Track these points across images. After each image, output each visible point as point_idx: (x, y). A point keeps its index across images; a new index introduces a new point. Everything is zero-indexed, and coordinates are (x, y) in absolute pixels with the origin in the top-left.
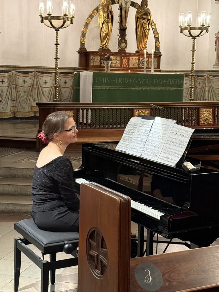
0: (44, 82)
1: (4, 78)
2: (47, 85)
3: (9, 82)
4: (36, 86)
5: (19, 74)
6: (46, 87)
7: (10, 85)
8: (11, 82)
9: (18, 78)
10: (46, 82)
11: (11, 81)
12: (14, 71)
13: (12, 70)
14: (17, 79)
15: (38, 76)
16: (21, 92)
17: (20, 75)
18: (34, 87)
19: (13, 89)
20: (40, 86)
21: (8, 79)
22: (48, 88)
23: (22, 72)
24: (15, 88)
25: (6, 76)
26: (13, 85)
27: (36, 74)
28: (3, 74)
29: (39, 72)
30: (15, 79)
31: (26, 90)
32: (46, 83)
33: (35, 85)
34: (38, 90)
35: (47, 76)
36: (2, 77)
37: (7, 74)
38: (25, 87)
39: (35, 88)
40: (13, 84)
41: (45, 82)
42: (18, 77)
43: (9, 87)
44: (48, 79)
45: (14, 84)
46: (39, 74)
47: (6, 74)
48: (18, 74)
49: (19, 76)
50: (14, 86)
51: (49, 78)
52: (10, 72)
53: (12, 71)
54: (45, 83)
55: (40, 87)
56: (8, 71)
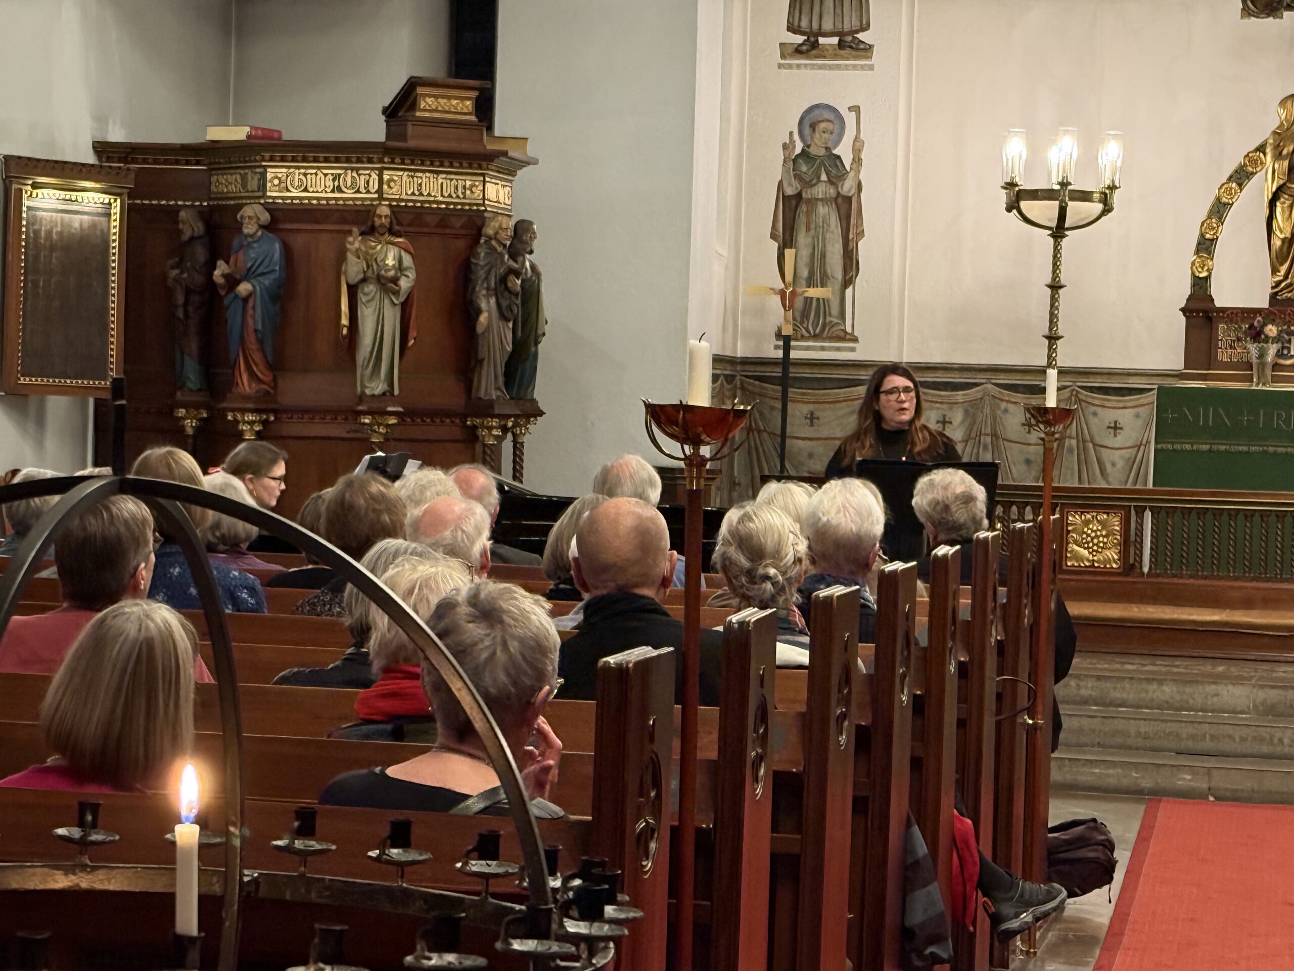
0: (1109, 427)
1: (951, 409)
2: (1119, 437)
3: (967, 424)
4: (1074, 442)
5: (1008, 395)
6: (1117, 446)
7: (973, 435)
8: (976, 426)
9: (1006, 411)
10: (1116, 428)
11: (979, 420)
12: (990, 386)
13: (984, 381)
14: (999, 413)
15: (1083, 404)
16: (1014, 464)
17: (1013, 400)
18: (1066, 444)
19: (981, 450)
20: (1092, 441)
21: (966, 411)
22: (1124, 451)
23: (1021, 389)
24: (990, 447)
25: (956, 403)
26: (982, 438)
27: (1076, 396)
28: (949, 396)
29: (1091, 389)
30: (993, 412)
31: (1032, 458)
32: (1118, 431)
33: (1070, 437)
34: (1083, 458)
35: (1121, 405)
36: (945, 406)
37: (964, 395)
38: (1029, 444)
39: (1070, 450)
40: (983, 432)
41: (1112, 425)
42: (1003, 405)
43: (967, 441)
44: (1125, 417)
45: (989, 430)
46: (1087, 396)
47: (960, 395)
48: (1003, 394)
49: (1008, 401)
50: (988, 439)
51: (1129, 412)
52: (974, 390)
53: (982, 384)
54: (1112, 431)
55: (1091, 445)
56: (967, 383)
